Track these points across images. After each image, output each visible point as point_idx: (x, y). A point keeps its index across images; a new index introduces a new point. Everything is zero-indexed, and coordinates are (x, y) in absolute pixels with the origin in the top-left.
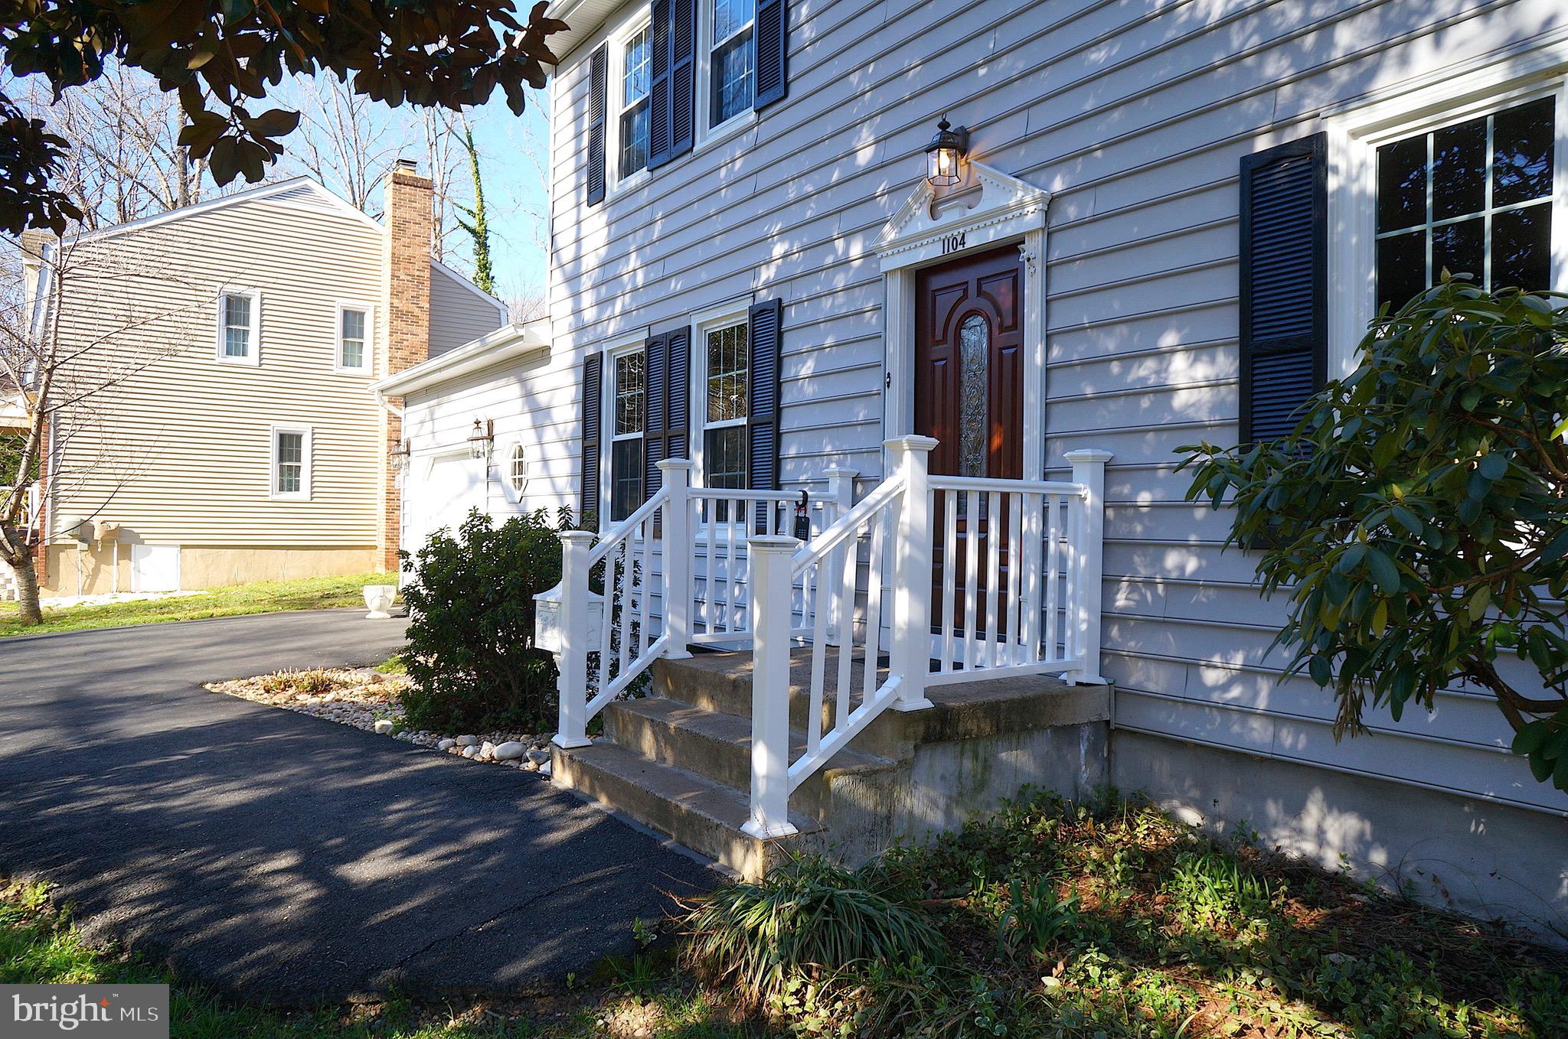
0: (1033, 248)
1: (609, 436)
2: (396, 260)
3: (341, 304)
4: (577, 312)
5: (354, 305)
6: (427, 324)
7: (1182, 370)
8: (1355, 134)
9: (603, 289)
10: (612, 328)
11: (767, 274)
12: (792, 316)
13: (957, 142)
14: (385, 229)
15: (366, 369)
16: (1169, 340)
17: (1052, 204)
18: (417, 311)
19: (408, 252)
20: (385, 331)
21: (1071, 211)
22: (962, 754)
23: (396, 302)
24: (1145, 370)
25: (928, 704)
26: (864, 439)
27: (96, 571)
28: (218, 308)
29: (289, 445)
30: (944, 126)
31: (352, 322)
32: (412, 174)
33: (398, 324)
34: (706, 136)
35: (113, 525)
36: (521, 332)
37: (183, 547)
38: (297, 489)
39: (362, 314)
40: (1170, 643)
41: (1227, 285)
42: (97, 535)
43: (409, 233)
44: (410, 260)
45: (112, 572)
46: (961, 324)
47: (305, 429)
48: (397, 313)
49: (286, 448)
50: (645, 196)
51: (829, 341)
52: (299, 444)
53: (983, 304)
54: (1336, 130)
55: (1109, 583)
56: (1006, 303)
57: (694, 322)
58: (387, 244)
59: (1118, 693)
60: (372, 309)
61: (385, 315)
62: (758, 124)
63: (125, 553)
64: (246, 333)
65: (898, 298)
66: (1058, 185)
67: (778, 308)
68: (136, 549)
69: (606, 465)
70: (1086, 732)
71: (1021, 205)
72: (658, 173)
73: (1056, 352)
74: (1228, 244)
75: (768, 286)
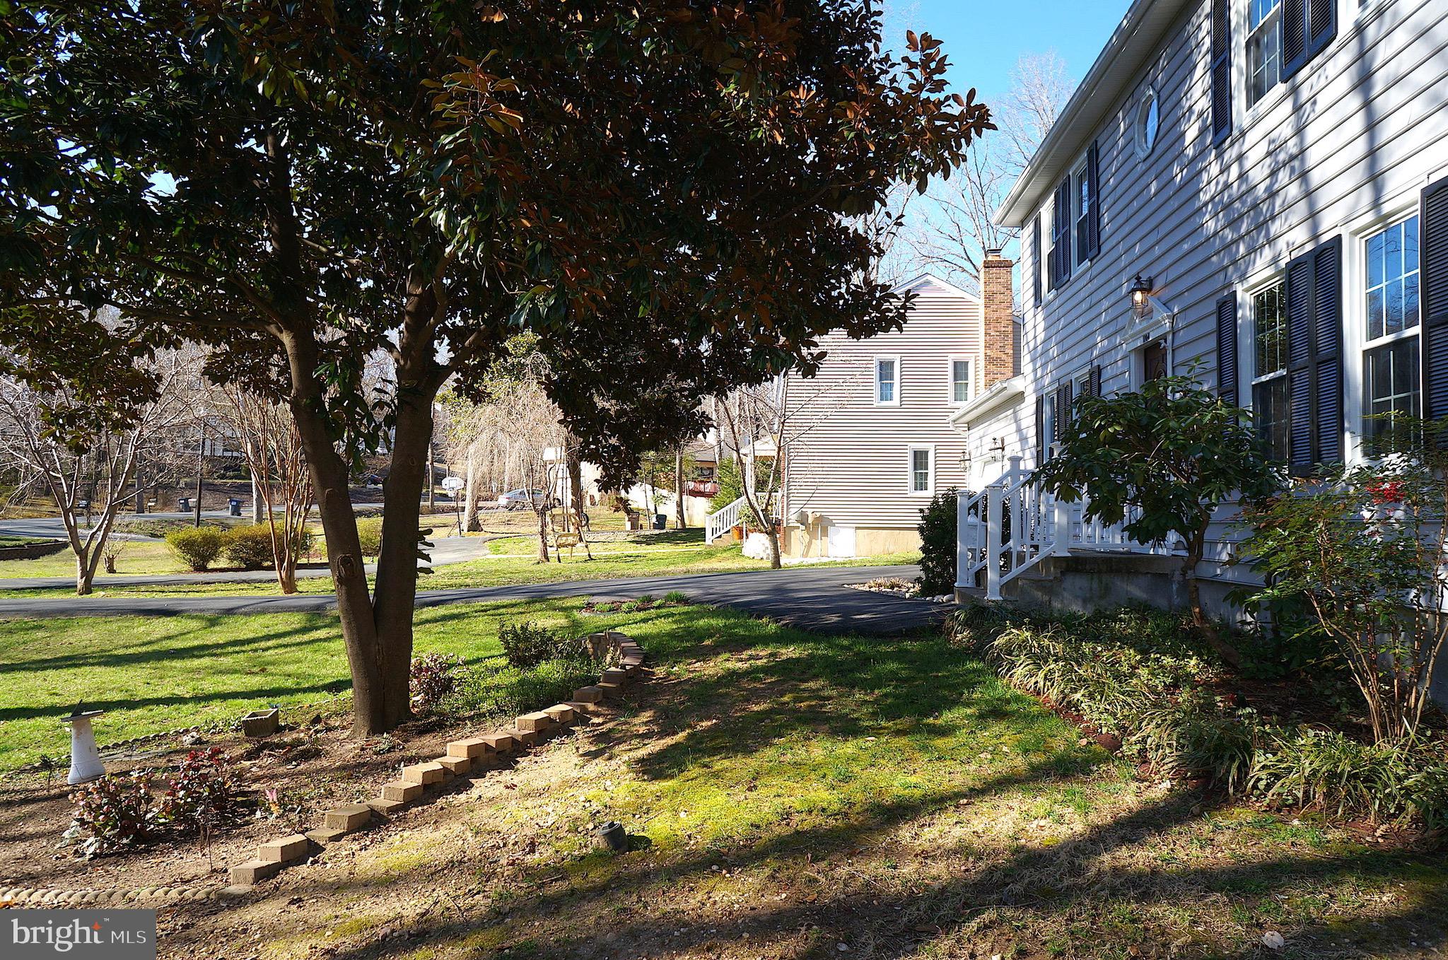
0: (1169, 341)
1: (1047, 444)
2: (988, 322)
3: (951, 358)
4: (1034, 371)
5: (960, 357)
6: (1011, 365)
8: (1247, 290)
9: (1043, 357)
10: (1047, 380)
11: (1096, 351)
13: (1146, 286)
14: (981, 302)
17: (1173, 319)
18: (1004, 357)
19: (995, 315)
20: (982, 373)
21: (1178, 323)
22: (1092, 579)
23: (989, 352)
25: (1069, 555)
27: (810, 543)
28: (875, 372)
29: (920, 459)
30: (1138, 278)
31: (960, 370)
32: (997, 259)
33: (992, 368)
34: (1077, 270)
35: (818, 514)
36: (1005, 385)
37: (857, 528)
38: (926, 488)
39: (967, 363)
41: (1215, 361)
42: (810, 521)
43: (996, 301)
44: (997, 321)
45: (817, 544)
47: (930, 448)
48: (989, 360)
49: (918, 461)
50: (1057, 303)
52: (927, 458)
54: (1239, 289)
57: (1074, 377)
58: (982, 310)
60: (973, 359)
61: (982, 363)
62: (1091, 267)
63: (825, 533)
64: (892, 385)
65: (1134, 365)
66: (1175, 309)
67: (1100, 370)
68: (831, 529)
71: (1165, 319)
72: (1060, 291)
74: (1215, 342)
75: (1096, 357)
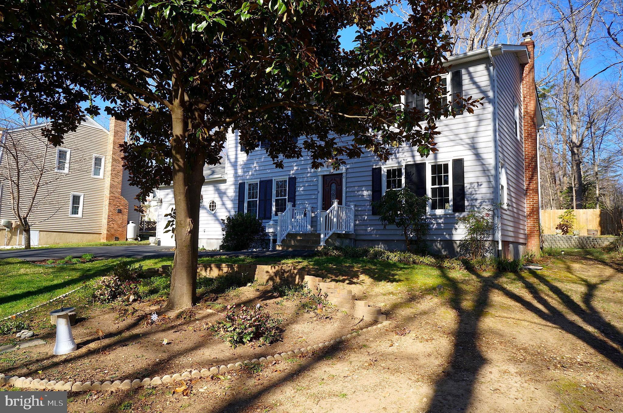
0: (344, 175)
1: (246, 199)
2: (114, 143)
3: (94, 155)
4: (236, 173)
5: (98, 156)
7: (365, 193)
8: (384, 168)
9: (245, 169)
10: (248, 177)
11: (292, 172)
12: (298, 180)
14: (110, 133)
15: (101, 176)
16: (363, 189)
17: (347, 169)
19: (118, 141)
20: (109, 165)
21: (350, 171)
23: (114, 156)
24: (360, 193)
26: (314, 201)
27: (11, 238)
28: (57, 154)
29: (76, 199)
31: (98, 161)
37: (40, 231)
38: (77, 214)
39: (101, 159)
40: (363, 228)
41: (371, 183)
42: (14, 226)
43: (119, 135)
44: (119, 143)
45: (16, 239)
46: (332, 184)
47: (81, 195)
48: (114, 160)
51: (306, 185)
52: (79, 199)
53: (335, 181)
54: (382, 167)
55: (355, 220)
56: (339, 182)
57: (273, 179)
59: (357, 235)
60: (104, 157)
61: (110, 160)
64: (65, 163)
65: (320, 179)
66: (348, 167)
67: (295, 178)
69: (246, 205)
70: (353, 240)
71: (342, 169)
73: (347, 189)
74: (370, 178)
75: (293, 174)
